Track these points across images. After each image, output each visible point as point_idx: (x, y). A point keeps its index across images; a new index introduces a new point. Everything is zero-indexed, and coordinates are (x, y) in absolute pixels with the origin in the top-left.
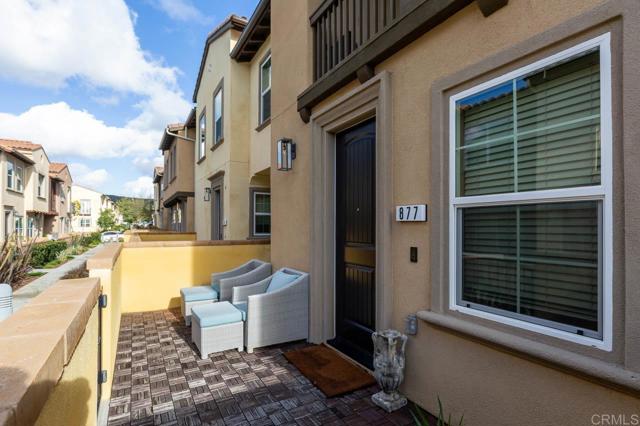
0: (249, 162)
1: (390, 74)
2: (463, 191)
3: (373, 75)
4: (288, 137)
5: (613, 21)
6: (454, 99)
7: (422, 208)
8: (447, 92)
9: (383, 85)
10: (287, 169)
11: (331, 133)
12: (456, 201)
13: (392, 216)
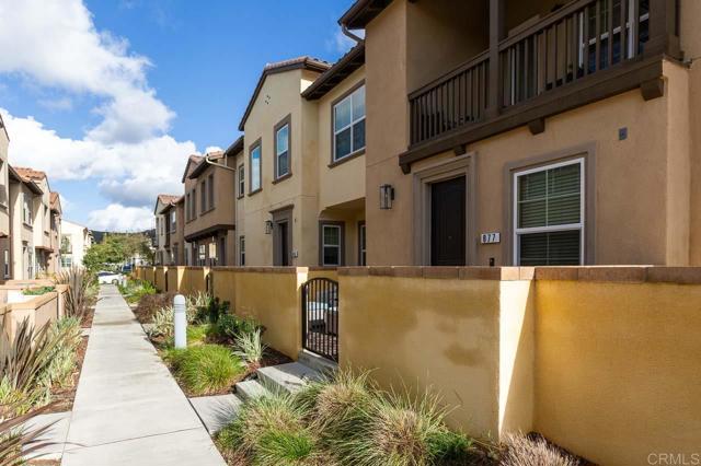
0: (318, 197)
1: (477, 153)
2: (521, 225)
3: (465, 152)
4: (388, 183)
5: (584, 154)
6: (516, 175)
7: (497, 235)
8: (513, 171)
9: (473, 160)
10: (387, 208)
11: (428, 184)
12: (517, 231)
13: (478, 240)
